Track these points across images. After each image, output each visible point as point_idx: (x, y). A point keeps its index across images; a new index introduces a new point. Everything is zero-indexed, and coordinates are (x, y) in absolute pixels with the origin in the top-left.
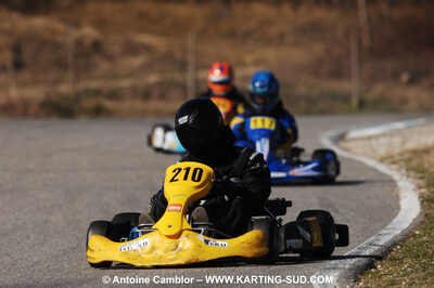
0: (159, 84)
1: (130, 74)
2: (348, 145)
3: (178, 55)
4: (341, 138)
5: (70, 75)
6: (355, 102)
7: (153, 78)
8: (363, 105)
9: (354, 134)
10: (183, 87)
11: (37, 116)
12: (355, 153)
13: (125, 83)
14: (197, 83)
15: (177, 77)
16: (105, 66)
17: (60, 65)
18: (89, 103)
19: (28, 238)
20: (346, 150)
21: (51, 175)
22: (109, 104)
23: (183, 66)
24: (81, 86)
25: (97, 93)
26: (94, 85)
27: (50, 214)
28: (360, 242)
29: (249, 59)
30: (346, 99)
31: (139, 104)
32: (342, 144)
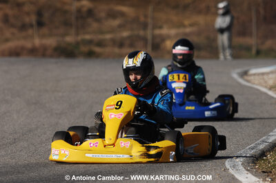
0: (129, 37)
1: (112, 31)
2: (249, 78)
3: (142, 19)
4: (245, 74)
5: (73, 31)
6: (254, 51)
7: (125, 34)
8: (258, 53)
9: (253, 71)
10: (145, 40)
11: (51, 56)
12: (254, 84)
13: (108, 36)
14: (154, 37)
15: (142, 33)
16: (95, 25)
17: (67, 24)
18: (84, 49)
19: (45, 134)
20: (248, 81)
21: (60, 94)
22: (97, 49)
23: (145, 26)
24: (80, 38)
25: (90, 42)
26: (88, 37)
27: (59, 118)
28: (256, 140)
29: (186, 22)
30: (248, 49)
31: (116, 50)
32: (246, 77)
